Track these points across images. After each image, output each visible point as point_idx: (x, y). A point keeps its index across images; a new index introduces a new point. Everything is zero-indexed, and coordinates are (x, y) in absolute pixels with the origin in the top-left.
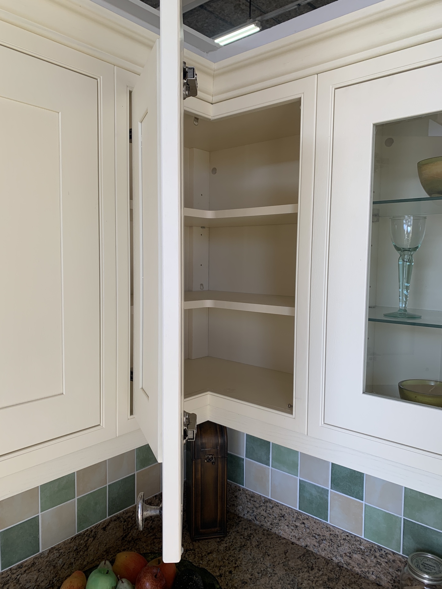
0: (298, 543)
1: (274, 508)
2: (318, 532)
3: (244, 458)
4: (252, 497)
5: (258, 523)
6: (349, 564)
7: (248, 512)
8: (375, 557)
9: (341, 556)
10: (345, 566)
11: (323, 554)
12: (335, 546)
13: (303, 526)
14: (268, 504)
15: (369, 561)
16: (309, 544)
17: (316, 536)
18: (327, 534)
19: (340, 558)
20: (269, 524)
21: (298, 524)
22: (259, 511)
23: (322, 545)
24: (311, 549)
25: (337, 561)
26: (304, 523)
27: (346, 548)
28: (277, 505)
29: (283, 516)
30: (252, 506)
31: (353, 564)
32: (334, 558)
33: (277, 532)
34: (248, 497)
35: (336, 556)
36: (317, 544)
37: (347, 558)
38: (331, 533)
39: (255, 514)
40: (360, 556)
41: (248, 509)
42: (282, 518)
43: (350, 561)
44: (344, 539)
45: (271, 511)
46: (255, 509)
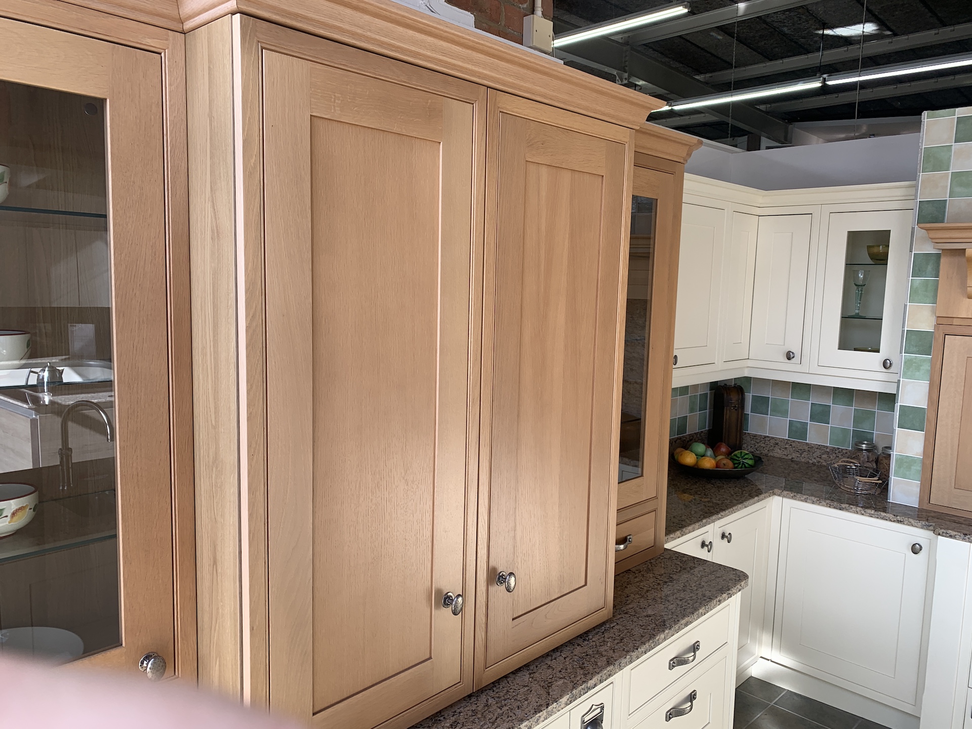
0: (786, 458)
1: (771, 440)
2: (801, 448)
3: (750, 413)
4: (755, 437)
5: (758, 452)
6: (819, 462)
7: (751, 447)
8: (836, 453)
9: (815, 459)
10: (817, 464)
11: (803, 460)
12: (811, 454)
13: (791, 446)
14: (766, 439)
15: (832, 457)
16: (794, 457)
17: (799, 451)
18: (806, 448)
19: (814, 460)
20: (766, 451)
21: (787, 446)
22: (759, 444)
23: (802, 456)
24: (795, 459)
25: (812, 462)
26: (791, 445)
27: (818, 453)
28: (773, 438)
29: (777, 444)
30: (755, 442)
31: (822, 461)
32: (810, 461)
33: (772, 455)
34: (752, 437)
35: (811, 460)
36: (799, 456)
37: (818, 459)
38: (809, 446)
39: (756, 447)
40: (827, 455)
41: (752, 445)
42: (776, 445)
43: (820, 460)
44: (817, 448)
45: (768, 442)
46: (756, 444)
